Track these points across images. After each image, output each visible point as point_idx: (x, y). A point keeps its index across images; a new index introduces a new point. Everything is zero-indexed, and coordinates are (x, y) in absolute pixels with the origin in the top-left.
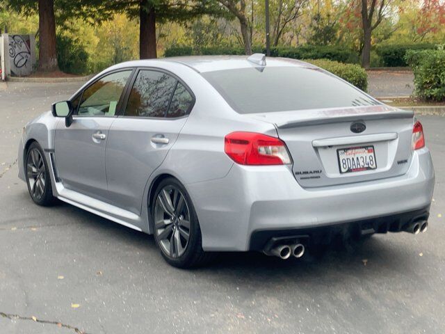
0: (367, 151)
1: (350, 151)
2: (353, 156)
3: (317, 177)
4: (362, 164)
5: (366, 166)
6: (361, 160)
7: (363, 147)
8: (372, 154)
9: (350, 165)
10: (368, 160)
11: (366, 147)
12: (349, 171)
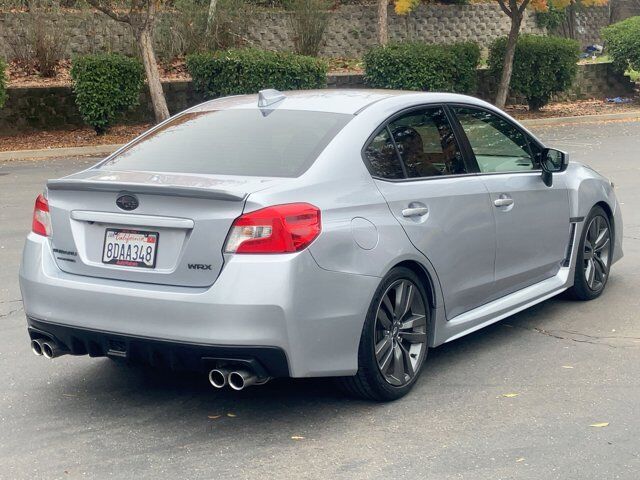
0: (146, 239)
1: (122, 235)
2: (124, 242)
3: (72, 261)
4: (133, 255)
5: (139, 260)
6: (134, 250)
7: (141, 233)
8: (153, 245)
9: (116, 253)
10: (144, 253)
11: (146, 234)
12: (114, 262)
